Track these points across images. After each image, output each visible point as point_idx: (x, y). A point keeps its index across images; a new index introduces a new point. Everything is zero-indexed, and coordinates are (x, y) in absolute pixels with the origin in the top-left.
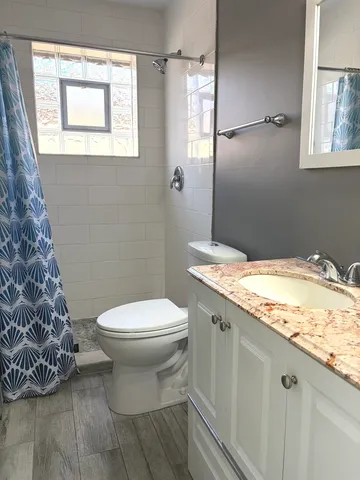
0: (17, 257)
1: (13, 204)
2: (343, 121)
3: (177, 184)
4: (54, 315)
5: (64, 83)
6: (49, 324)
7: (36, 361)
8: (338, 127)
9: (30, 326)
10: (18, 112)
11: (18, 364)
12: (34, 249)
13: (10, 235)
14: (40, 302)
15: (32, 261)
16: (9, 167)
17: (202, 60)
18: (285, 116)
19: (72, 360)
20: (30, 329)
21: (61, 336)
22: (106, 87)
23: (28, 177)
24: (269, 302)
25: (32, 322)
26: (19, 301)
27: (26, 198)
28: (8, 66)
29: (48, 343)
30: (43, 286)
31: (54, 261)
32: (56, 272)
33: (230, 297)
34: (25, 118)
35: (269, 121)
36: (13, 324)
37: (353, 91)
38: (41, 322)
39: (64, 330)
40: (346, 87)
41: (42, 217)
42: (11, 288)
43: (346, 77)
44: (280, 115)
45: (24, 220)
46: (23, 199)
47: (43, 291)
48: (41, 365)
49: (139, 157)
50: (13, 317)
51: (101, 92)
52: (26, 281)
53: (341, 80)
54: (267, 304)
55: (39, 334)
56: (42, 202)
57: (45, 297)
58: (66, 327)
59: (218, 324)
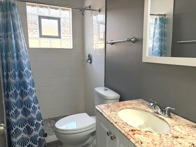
0: (19, 96)
1: (17, 73)
2: (157, 36)
3: (89, 61)
4: (36, 121)
5: (40, 17)
6: (33, 126)
7: (27, 143)
8: (155, 38)
9: (25, 127)
10: (19, 33)
11: (19, 145)
12: (26, 93)
13: (15, 88)
14: (29, 117)
15: (25, 98)
16: (15, 57)
17: (100, 11)
18: (136, 39)
19: (44, 140)
20: (25, 129)
21: (39, 130)
22: (59, 19)
23: (24, 62)
24: (133, 129)
25: (26, 126)
26: (19, 116)
27: (23, 71)
28: (15, 13)
29: (33, 135)
30: (31, 110)
31: (36, 97)
32: (36, 102)
33: (115, 125)
34: (22, 35)
35: (129, 40)
36: (17, 127)
37: (161, 24)
38: (29, 125)
39: (40, 127)
40: (158, 22)
41: (30, 79)
42: (16, 111)
43: (158, 18)
44: (134, 38)
45: (22, 80)
46: (21, 71)
47: (31, 112)
48: (30, 144)
49: (73, 49)
50: (17, 124)
51: (56, 21)
52: (23, 107)
53: (156, 19)
54: (132, 131)
55: (28, 131)
56: (30, 72)
57: (32, 114)
58: (41, 126)
59: (110, 136)
